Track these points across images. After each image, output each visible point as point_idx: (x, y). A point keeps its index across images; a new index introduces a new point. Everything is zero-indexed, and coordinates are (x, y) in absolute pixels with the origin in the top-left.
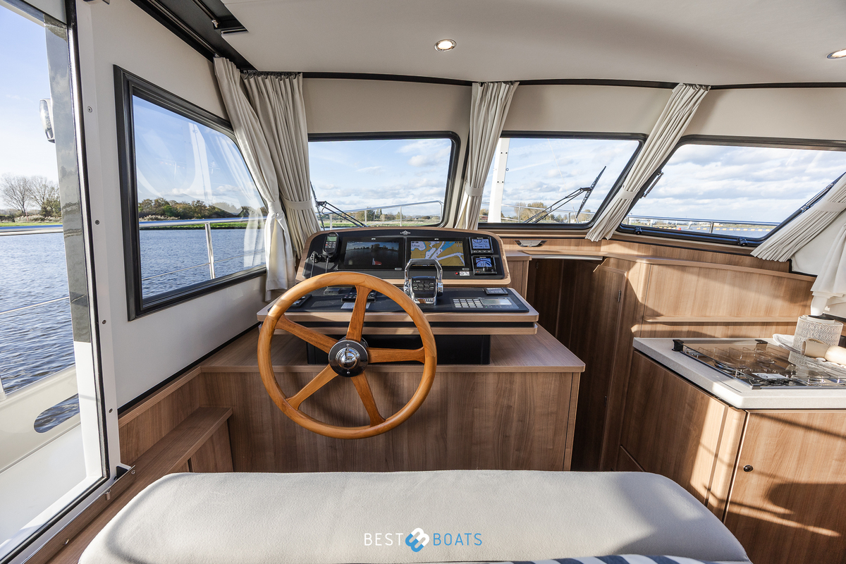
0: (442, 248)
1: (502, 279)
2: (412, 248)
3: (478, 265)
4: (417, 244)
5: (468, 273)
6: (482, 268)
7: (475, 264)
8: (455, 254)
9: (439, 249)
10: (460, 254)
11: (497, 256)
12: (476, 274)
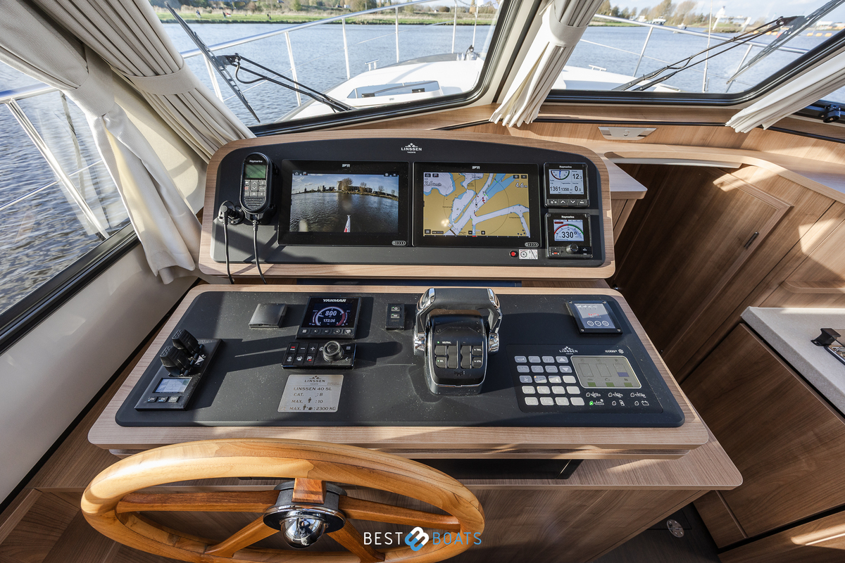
0: (485, 192)
1: (599, 266)
2: (427, 189)
3: (558, 237)
4: (435, 180)
5: (535, 252)
6: (565, 244)
7: (552, 233)
8: (511, 210)
9: (481, 195)
10: (522, 210)
11: (594, 212)
12: (551, 258)
